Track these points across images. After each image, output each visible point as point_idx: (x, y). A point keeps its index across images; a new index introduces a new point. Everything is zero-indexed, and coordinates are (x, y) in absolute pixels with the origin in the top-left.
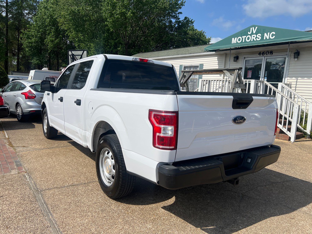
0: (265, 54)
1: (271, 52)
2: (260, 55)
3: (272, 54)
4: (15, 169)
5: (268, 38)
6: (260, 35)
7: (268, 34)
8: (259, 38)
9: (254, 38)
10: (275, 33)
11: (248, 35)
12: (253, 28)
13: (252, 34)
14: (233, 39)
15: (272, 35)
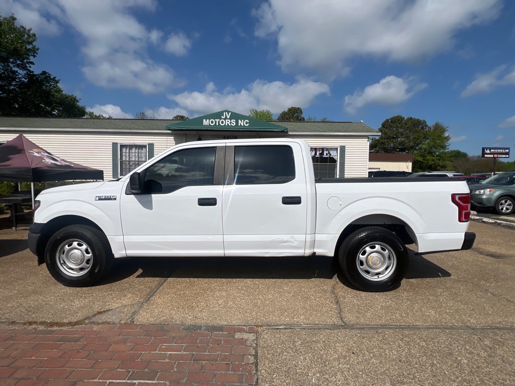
5: (242, 125)
6: (235, 121)
7: (243, 121)
8: (233, 124)
9: (229, 123)
10: (248, 121)
11: (221, 119)
12: (227, 113)
13: (226, 118)
14: (204, 120)
15: (246, 122)
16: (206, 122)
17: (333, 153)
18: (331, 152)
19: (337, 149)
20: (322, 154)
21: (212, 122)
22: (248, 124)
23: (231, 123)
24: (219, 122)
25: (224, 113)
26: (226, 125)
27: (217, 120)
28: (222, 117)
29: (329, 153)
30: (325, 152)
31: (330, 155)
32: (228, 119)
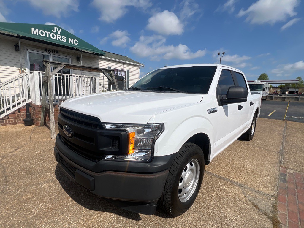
0: (51, 52)
1: (57, 52)
2: (46, 52)
3: (58, 54)
4: (289, 173)
5: (72, 43)
6: (65, 38)
7: (73, 39)
8: (64, 40)
9: (60, 38)
10: (77, 41)
11: (52, 32)
12: (57, 28)
13: (56, 33)
14: (33, 29)
15: (76, 41)
16: (35, 32)
17: (123, 74)
18: (122, 73)
19: (125, 71)
20: (117, 74)
21: (42, 33)
22: (77, 44)
23: (62, 38)
24: (49, 35)
25: (55, 28)
26: (57, 39)
27: (48, 33)
28: (53, 31)
29: (121, 73)
30: (119, 73)
31: (122, 75)
32: (59, 34)
